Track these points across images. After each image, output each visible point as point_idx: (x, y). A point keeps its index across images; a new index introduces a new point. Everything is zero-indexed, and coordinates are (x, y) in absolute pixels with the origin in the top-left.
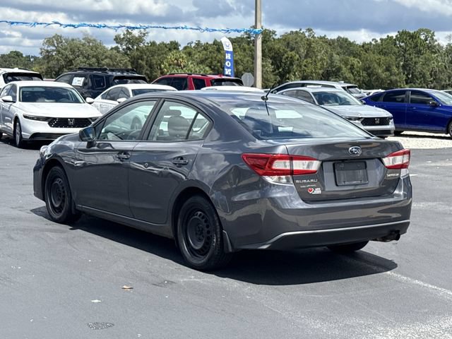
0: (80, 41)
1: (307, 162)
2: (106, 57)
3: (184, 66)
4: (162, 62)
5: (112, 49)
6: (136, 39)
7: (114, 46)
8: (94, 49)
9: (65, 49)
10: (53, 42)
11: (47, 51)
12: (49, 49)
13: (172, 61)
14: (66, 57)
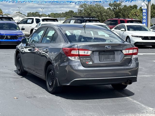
0: (94, 6)
1: (87, 51)
2: (104, 12)
3: (138, 16)
4: (129, 14)
5: (108, 9)
6: (118, 4)
7: (108, 8)
8: (99, 9)
9: (88, 9)
10: (83, 6)
11: (81, 10)
12: (81, 9)
13: (133, 13)
14: (88, 12)
